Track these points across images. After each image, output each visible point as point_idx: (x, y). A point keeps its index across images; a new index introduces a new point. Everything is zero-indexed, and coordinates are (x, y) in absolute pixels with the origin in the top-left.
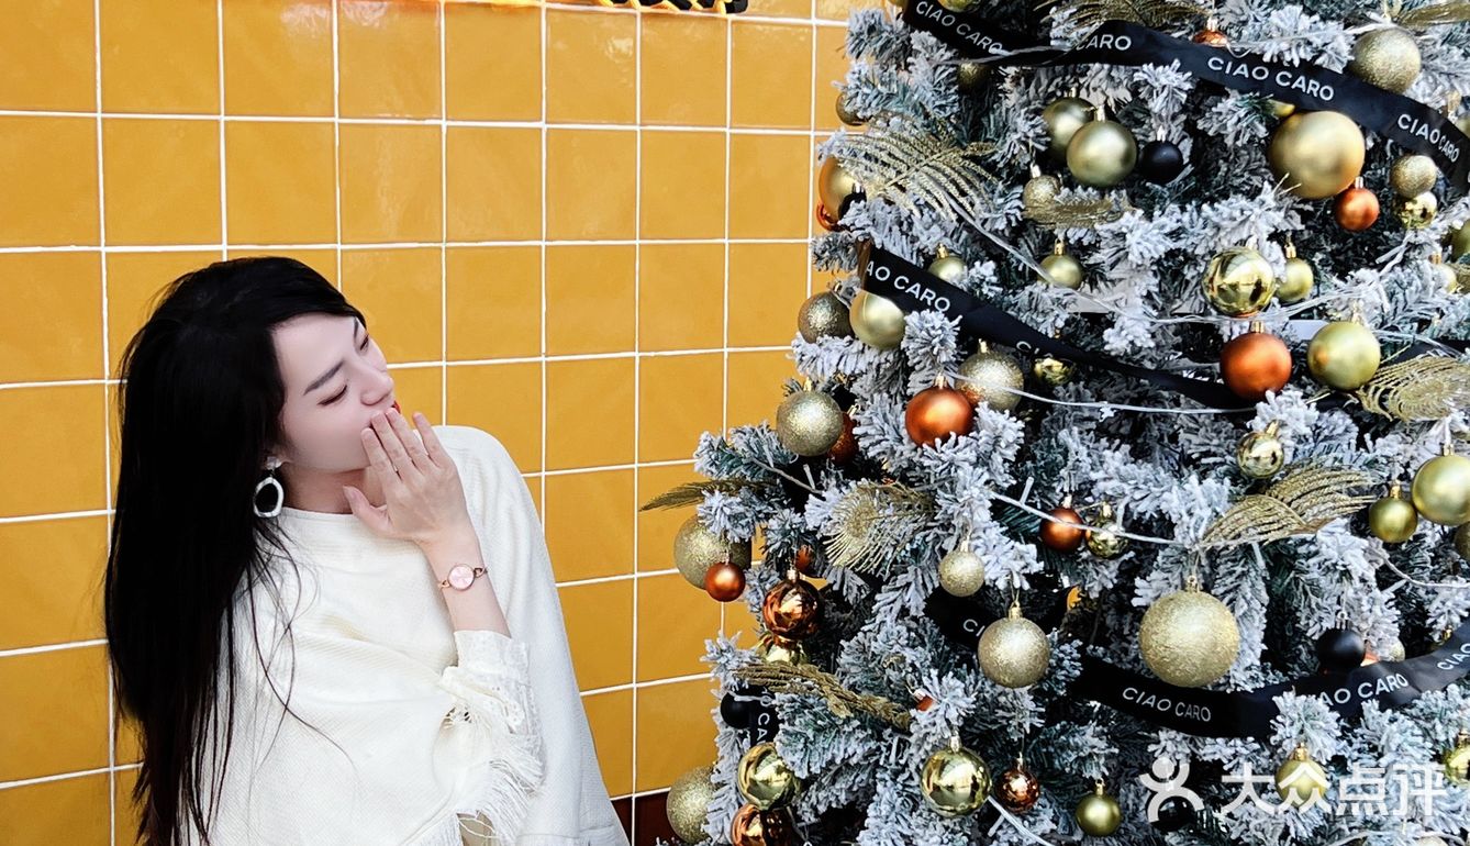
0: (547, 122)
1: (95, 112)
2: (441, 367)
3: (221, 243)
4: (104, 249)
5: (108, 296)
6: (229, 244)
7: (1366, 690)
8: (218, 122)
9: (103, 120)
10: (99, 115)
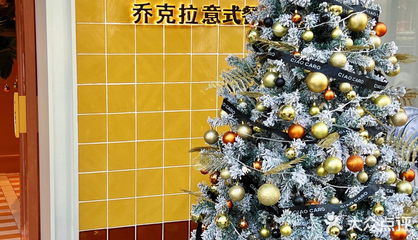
0: (219, 53)
1: (105, 53)
2: (190, 111)
3: (135, 82)
4: (107, 84)
5: (108, 94)
6: (137, 83)
7: (311, 211)
8: (135, 55)
9: (107, 55)
10: (106, 54)
